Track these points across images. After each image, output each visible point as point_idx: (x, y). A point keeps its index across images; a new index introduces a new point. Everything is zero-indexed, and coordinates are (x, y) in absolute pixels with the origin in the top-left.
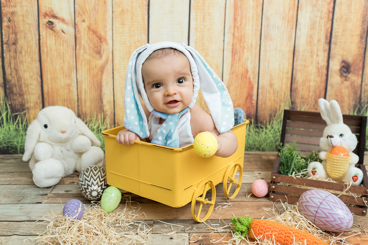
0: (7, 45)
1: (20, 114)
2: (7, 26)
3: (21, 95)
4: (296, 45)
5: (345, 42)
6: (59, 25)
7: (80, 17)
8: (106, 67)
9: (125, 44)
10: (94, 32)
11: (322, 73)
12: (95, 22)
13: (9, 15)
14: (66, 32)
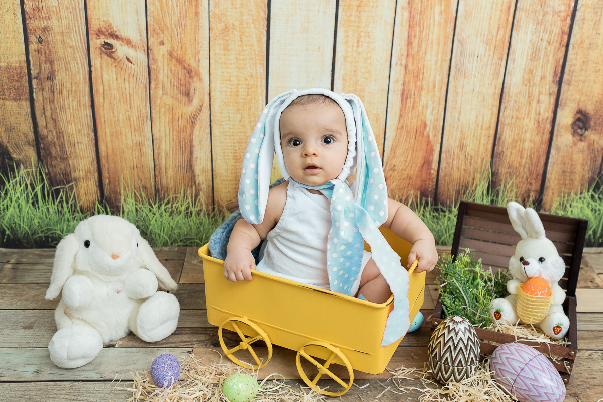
0: (38, 81)
1: (63, 188)
2: (36, 50)
3: (64, 159)
4: (505, 85)
5: (584, 82)
6: (121, 50)
7: (156, 36)
8: (199, 117)
9: (230, 81)
10: (180, 61)
11: (545, 128)
12: (180, 45)
13: (39, 33)
14: (133, 62)
